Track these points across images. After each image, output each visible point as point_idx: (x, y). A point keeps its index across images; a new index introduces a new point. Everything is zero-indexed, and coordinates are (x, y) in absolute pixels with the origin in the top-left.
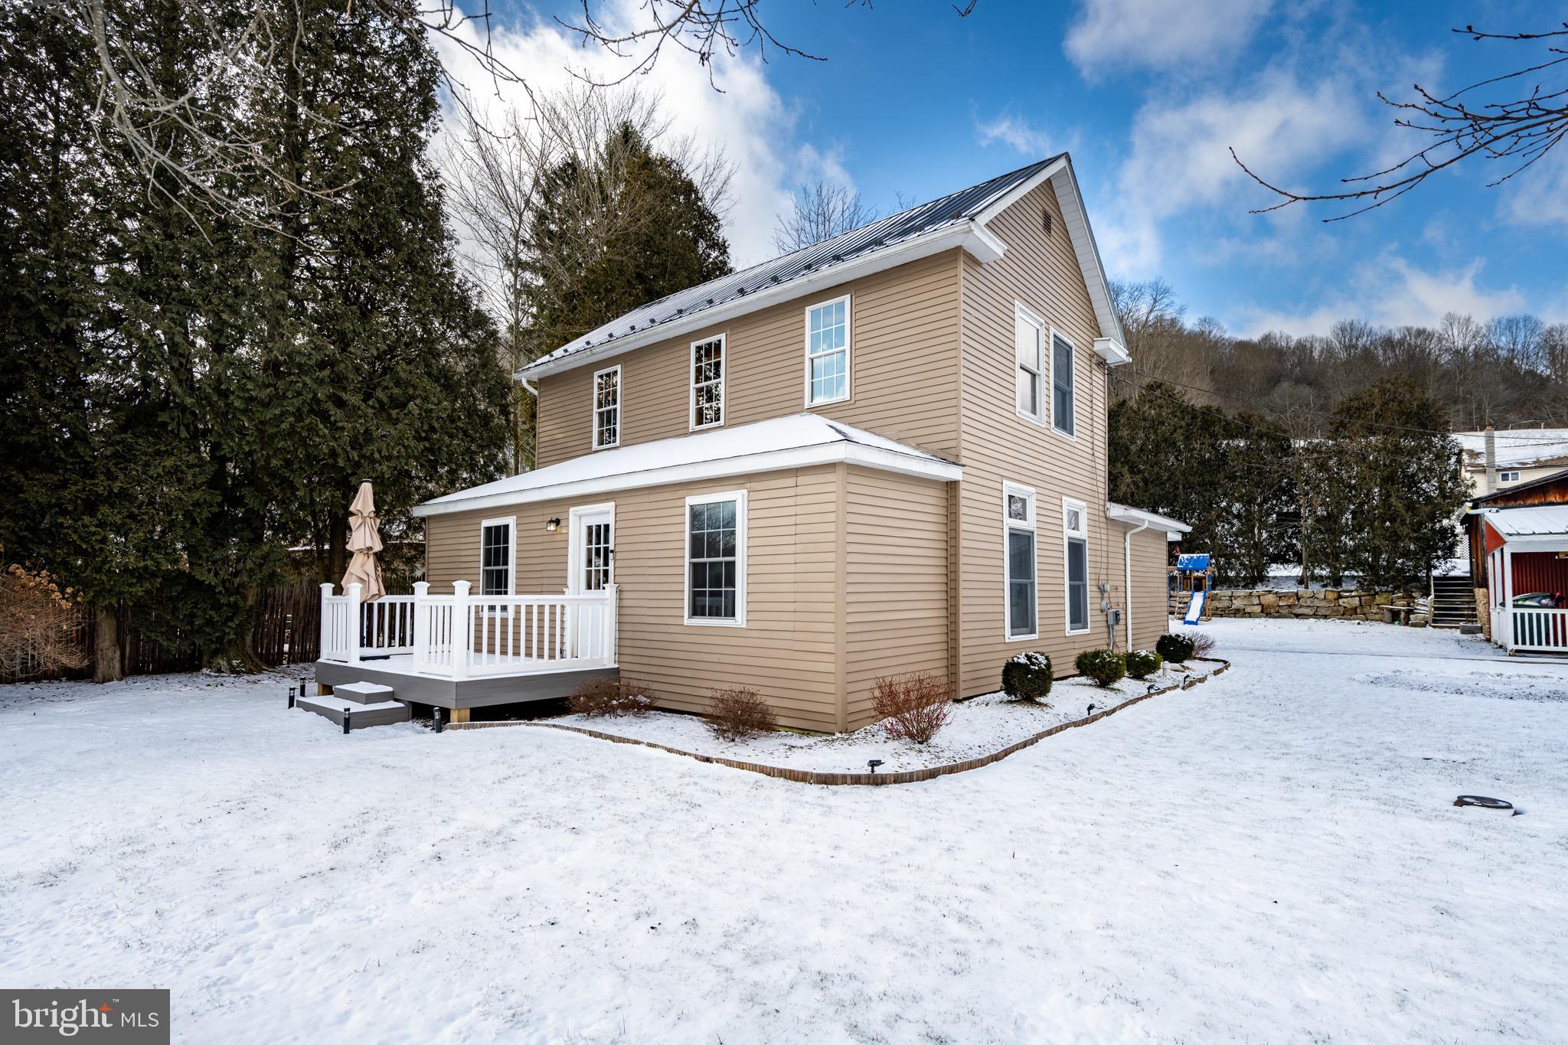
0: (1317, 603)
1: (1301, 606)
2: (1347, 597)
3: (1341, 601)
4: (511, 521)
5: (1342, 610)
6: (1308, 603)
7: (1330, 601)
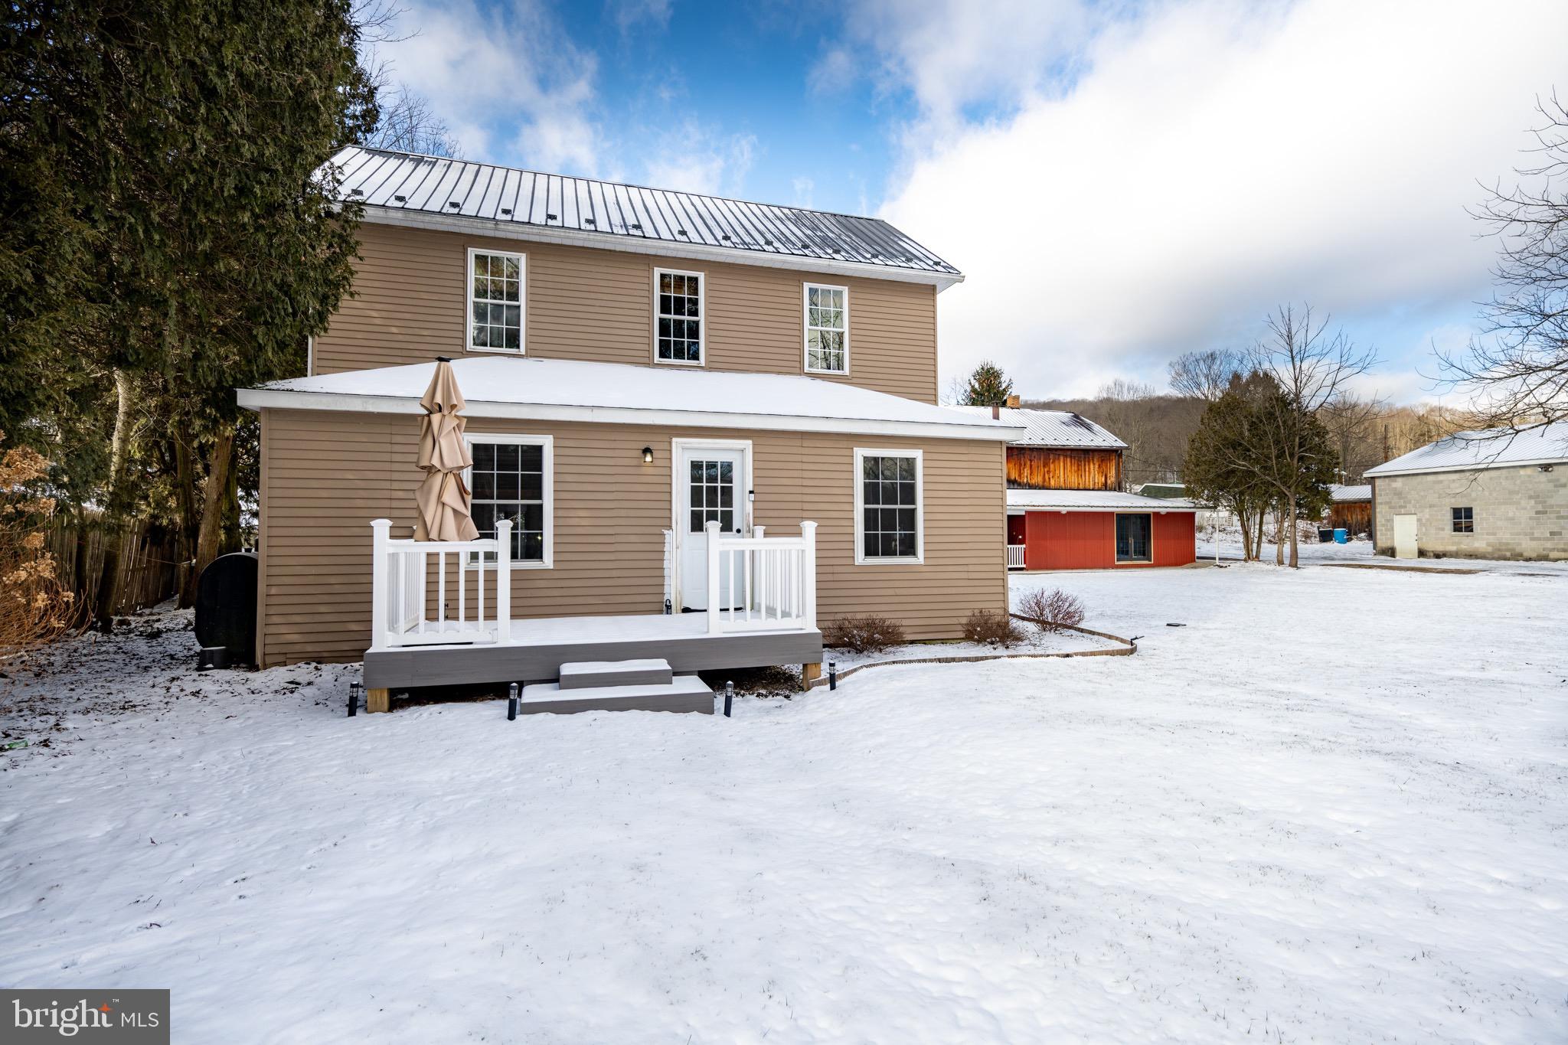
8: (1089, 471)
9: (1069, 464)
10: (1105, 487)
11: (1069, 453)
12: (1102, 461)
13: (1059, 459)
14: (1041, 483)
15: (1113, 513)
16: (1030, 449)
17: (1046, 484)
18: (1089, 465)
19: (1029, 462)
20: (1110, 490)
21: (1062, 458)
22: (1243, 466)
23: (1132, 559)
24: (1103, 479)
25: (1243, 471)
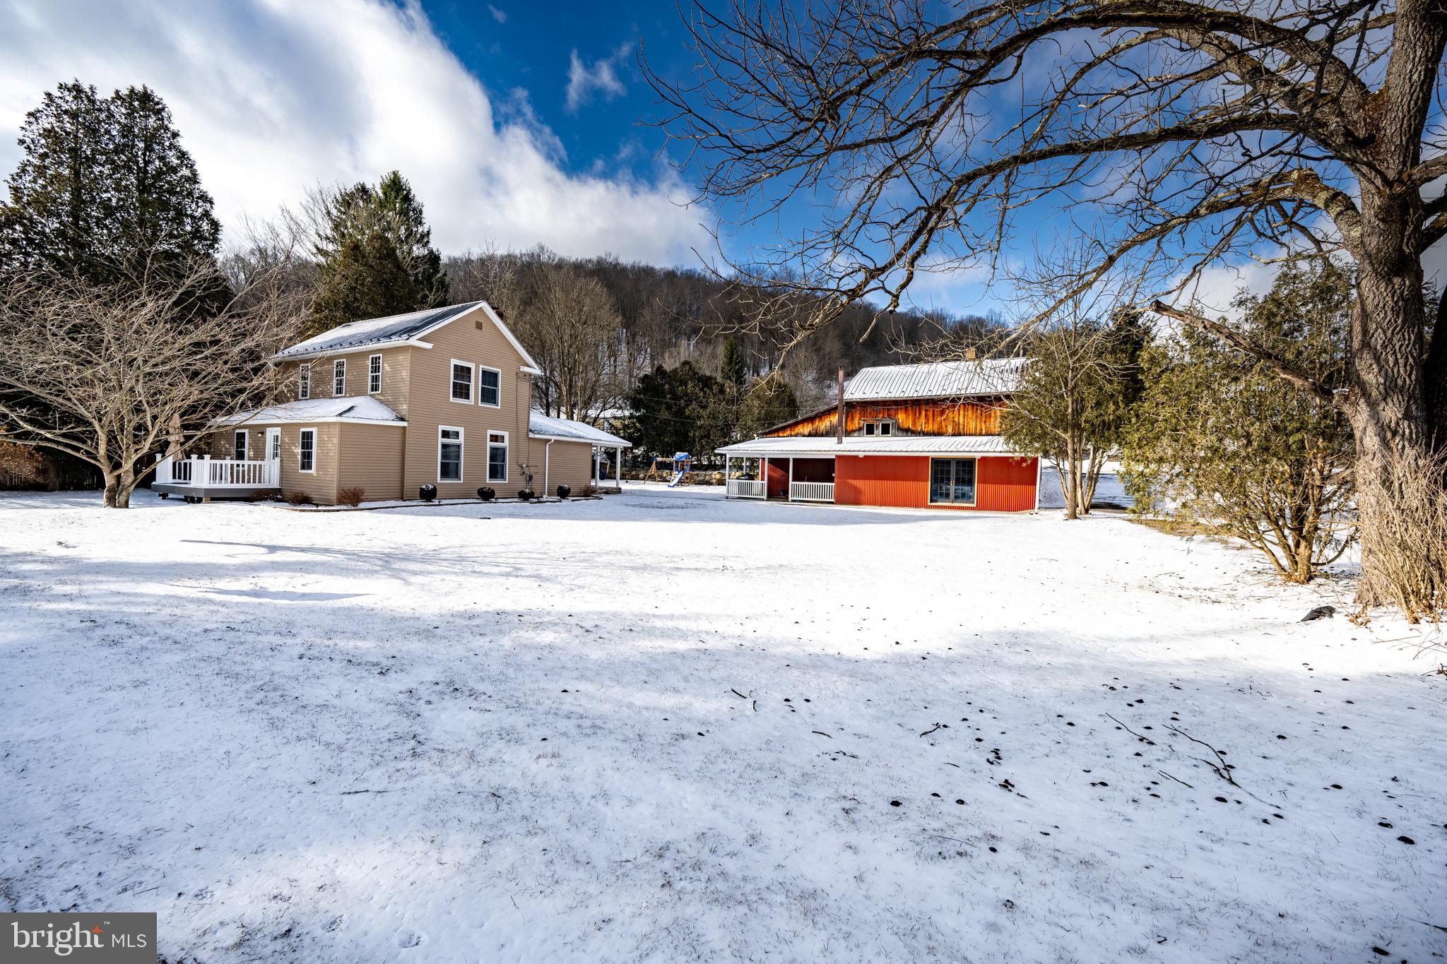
4: (246, 431)
13: (958, 407)
14: (936, 430)
15: (928, 457)
23: (953, 502)
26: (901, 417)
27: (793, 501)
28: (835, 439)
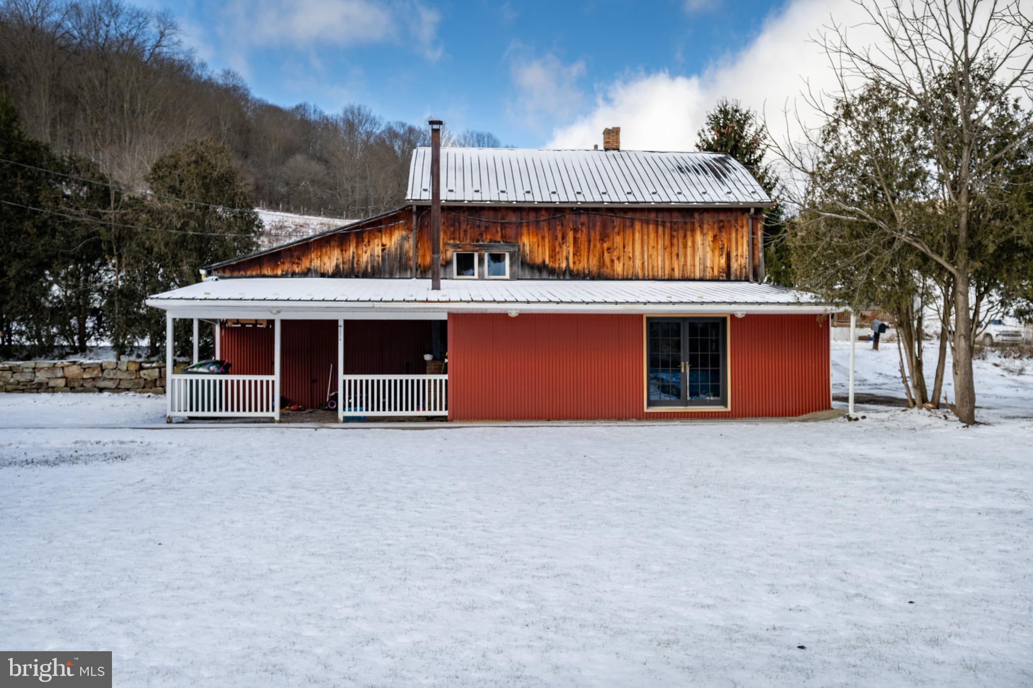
0: (120, 375)
1: (105, 379)
2: (147, 368)
3: (142, 373)
5: (142, 382)
6: (111, 376)
7: (131, 373)
8: (693, 246)
9: (652, 235)
10: (727, 275)
11: (653, 216)
12: (721, 229)
13: (632, 226)
14: (595, 269)
15: (639, 317)
16: (572, 209)
17: (607, 271)
18: (693, 236)
19: (571, 235)
20: (738, 280)
21: (638, 226)
22: (852, 213)
23: (686, 404)
24: (723, 261)
25: (850, 225)
26: (527, 242)
27: (347, 419)
28: (429, 282)
